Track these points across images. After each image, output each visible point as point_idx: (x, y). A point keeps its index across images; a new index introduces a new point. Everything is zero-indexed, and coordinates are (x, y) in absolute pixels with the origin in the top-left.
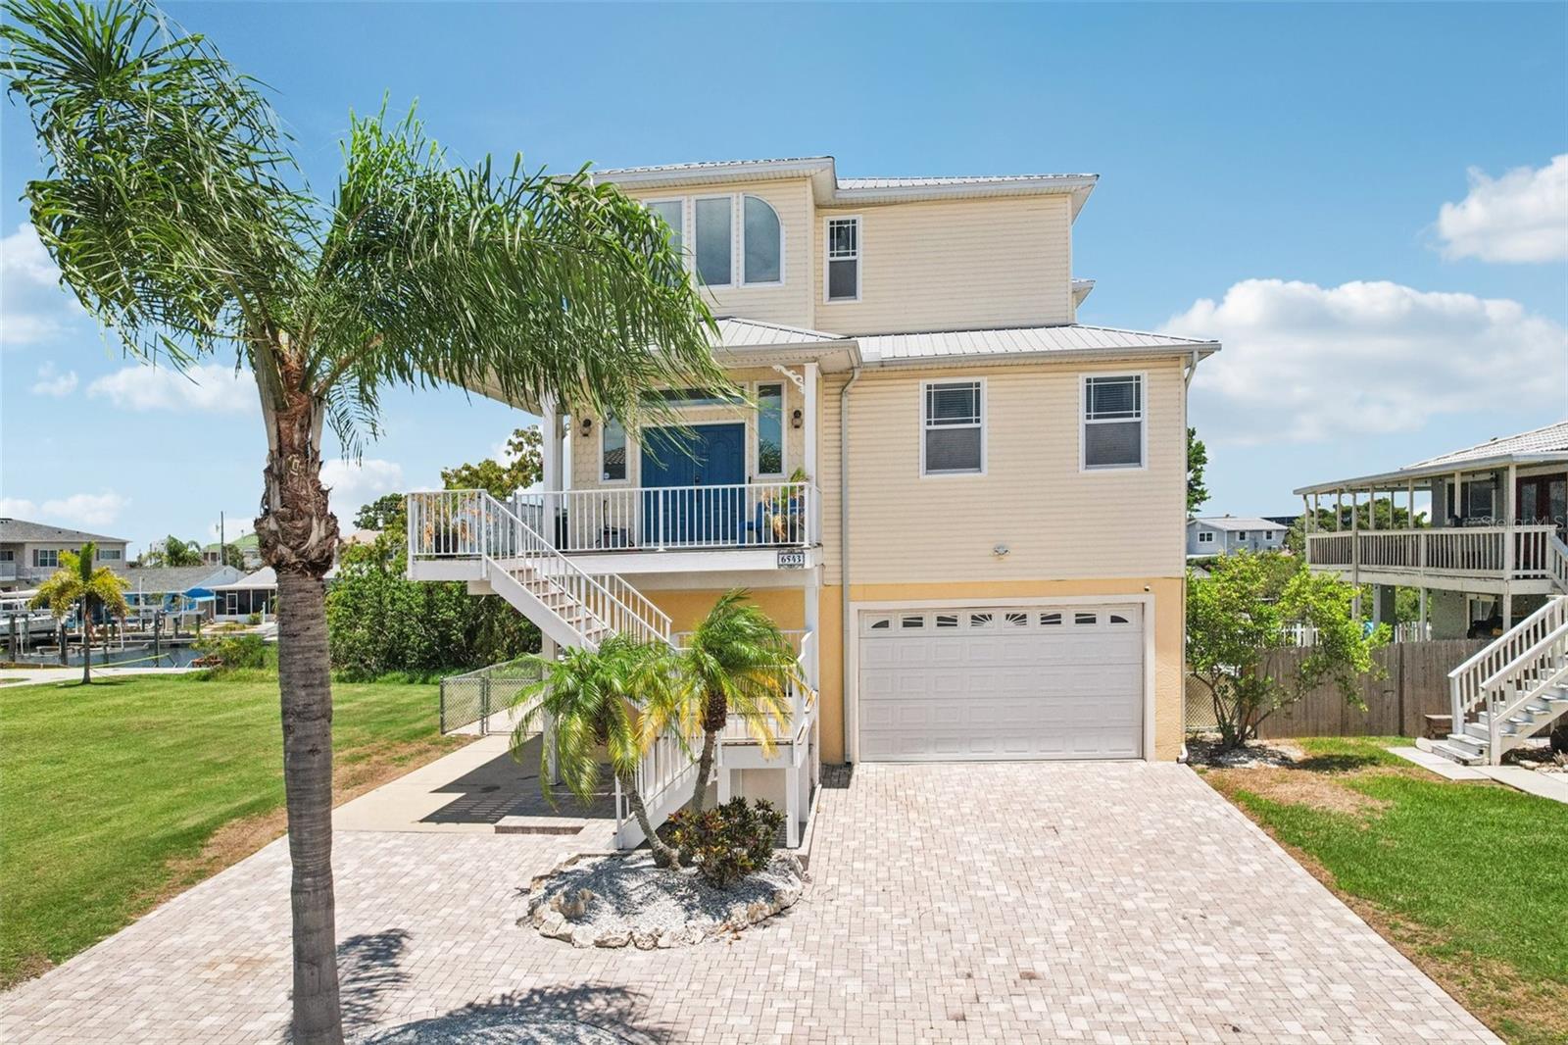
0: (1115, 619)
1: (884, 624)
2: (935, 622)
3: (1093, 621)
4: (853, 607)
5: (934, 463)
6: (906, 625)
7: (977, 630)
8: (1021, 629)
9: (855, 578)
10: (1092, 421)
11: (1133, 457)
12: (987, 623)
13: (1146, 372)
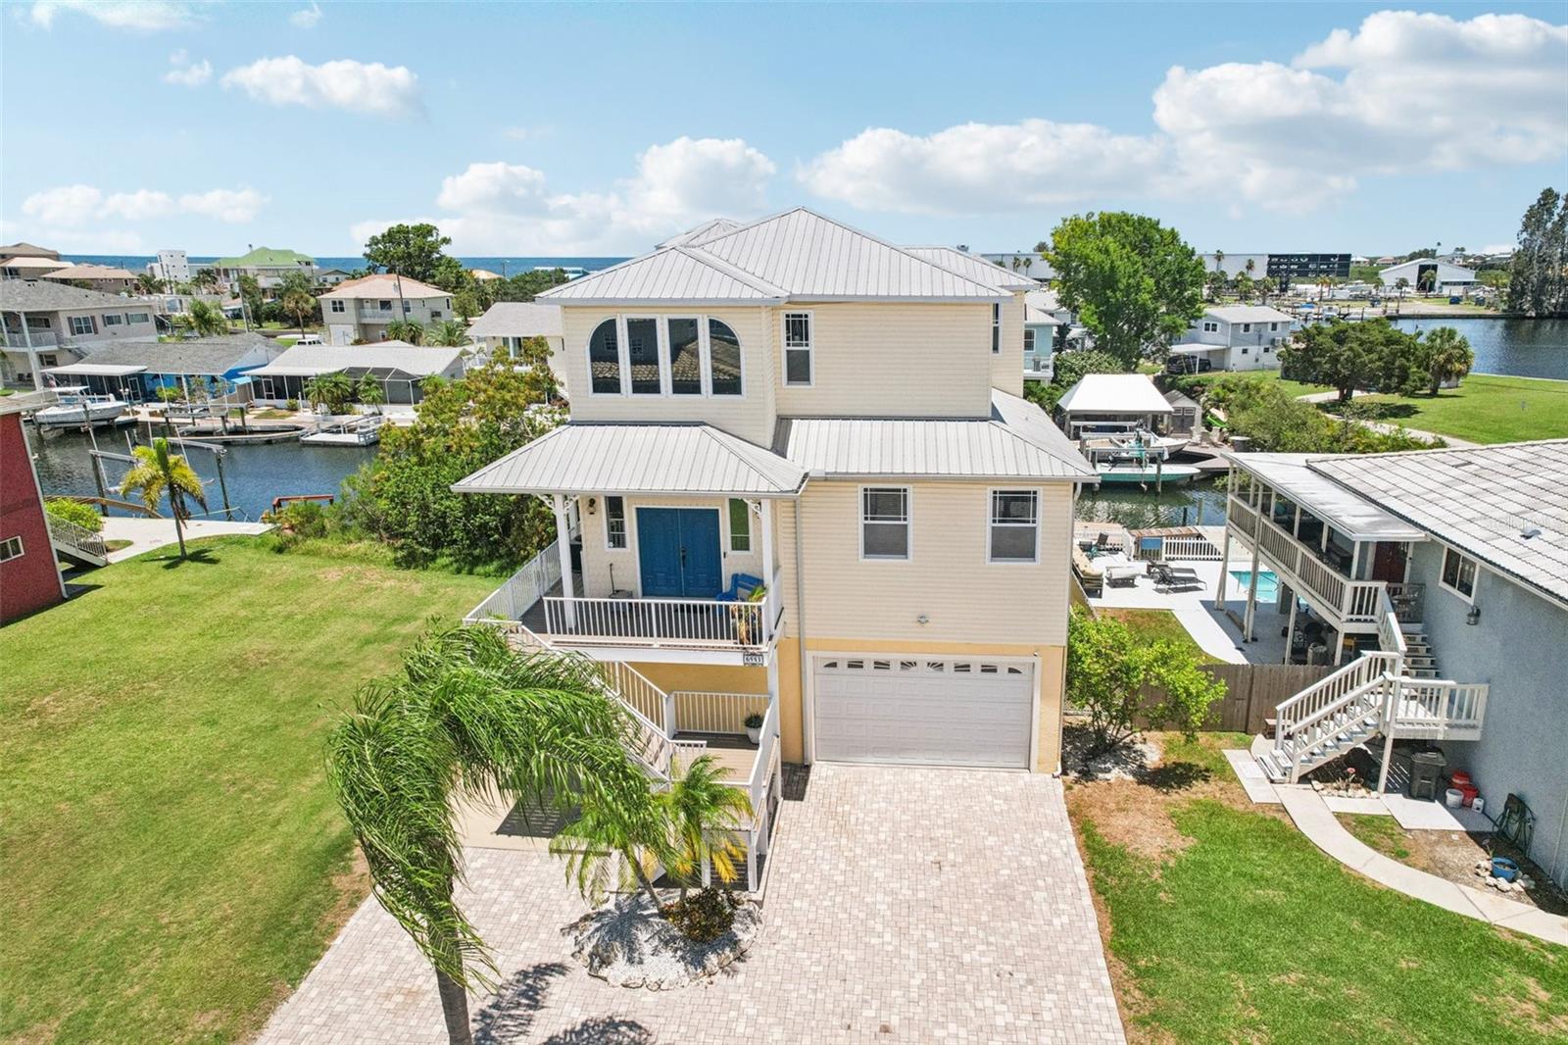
0: (1011, 671)
1: (834, 665)
2: (873, 665)
3: (995, 671)
4: (809, 655)
5: (871, 549)
6: (850, 666)
7: (906, 673)
8: (939, 674)
9: (810, 633)
10: (997, 525)
11: (1029, 553)
12: (913, 668)
13: (1041, 488)
